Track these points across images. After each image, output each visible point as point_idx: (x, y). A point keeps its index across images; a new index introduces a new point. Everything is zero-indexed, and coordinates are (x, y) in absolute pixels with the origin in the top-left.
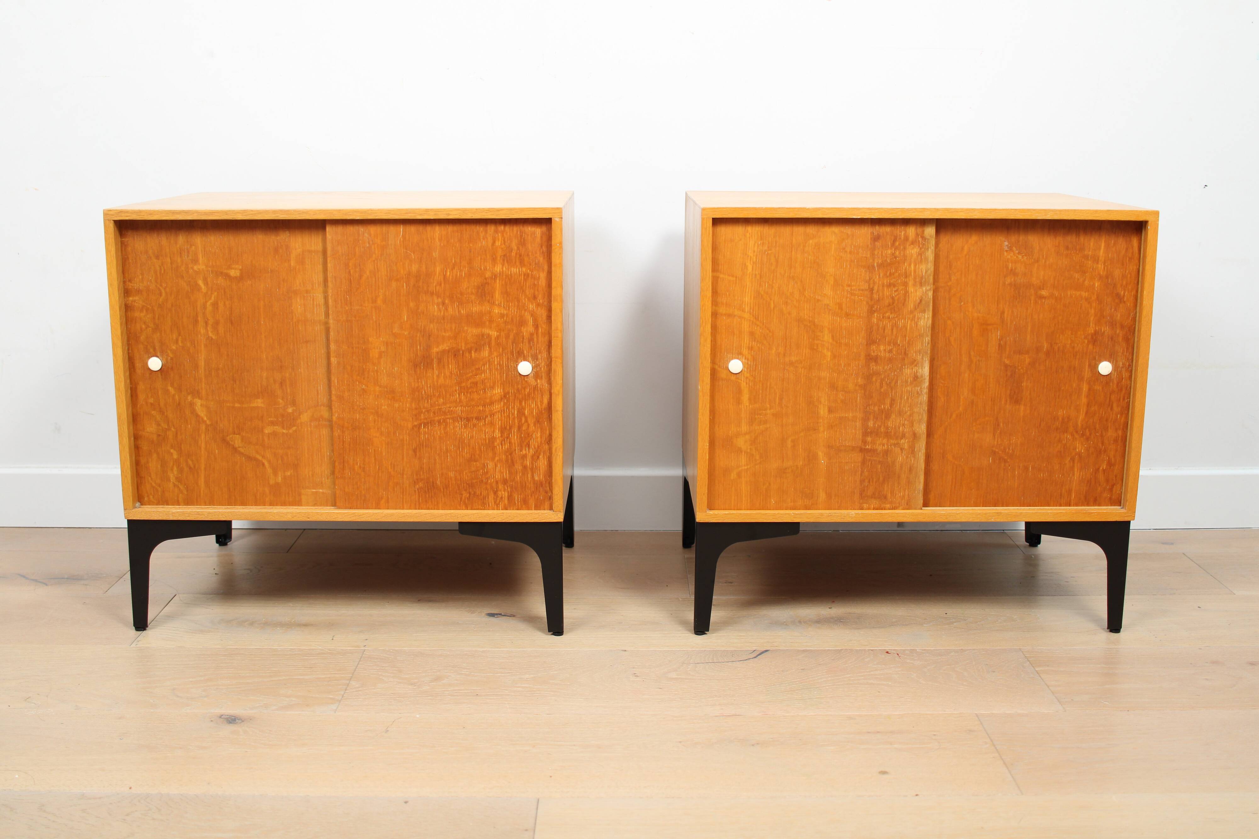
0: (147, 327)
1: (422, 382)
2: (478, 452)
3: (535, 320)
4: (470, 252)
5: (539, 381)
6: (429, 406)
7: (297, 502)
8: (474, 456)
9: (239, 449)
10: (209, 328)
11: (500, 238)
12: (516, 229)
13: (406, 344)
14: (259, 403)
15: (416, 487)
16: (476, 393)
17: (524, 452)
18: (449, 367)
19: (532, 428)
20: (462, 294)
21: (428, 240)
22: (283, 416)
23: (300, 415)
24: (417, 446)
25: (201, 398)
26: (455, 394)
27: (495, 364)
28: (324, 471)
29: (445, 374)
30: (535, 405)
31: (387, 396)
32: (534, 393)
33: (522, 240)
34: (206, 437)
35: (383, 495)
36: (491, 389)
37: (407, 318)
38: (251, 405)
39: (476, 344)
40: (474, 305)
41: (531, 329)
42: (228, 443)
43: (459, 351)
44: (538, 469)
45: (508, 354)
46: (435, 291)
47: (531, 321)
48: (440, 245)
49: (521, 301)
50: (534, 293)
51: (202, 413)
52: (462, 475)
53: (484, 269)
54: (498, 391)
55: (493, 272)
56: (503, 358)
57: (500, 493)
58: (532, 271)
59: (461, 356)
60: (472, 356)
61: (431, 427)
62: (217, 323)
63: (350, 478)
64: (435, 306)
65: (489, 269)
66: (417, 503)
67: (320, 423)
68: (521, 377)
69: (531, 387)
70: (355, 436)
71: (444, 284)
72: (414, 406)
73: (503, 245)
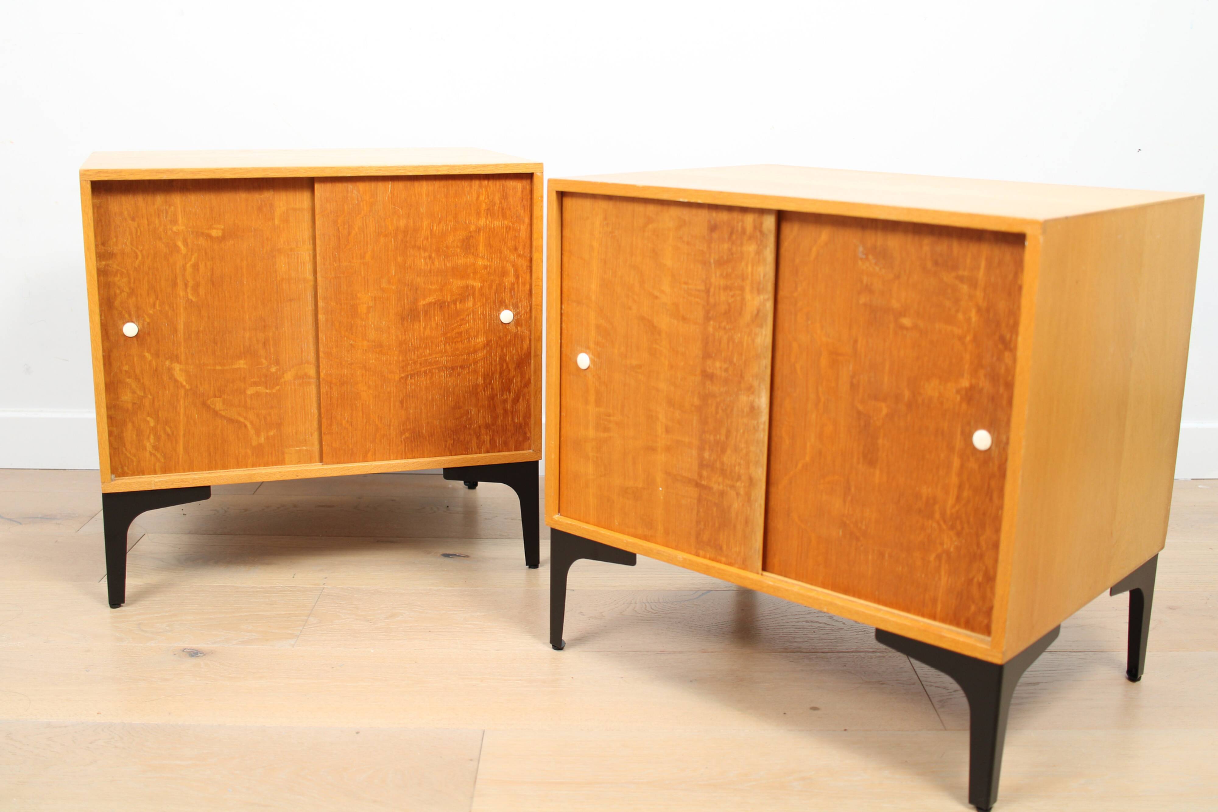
0: (123, 291)
1: (409, 334)
2: (462, 400)
3: (516, 271)
4: (456, 206)
5: (519, 328)
6: (416, 357)
7: (280, 462)
8: (459, 403)
9: (220, 412)
10: (189, 290)
11: (484, 192)
12: (499, 184)
13: (394, 298)
14: (242, 364)
15: (402, 437)
16: (460, 342)
17: (505, 397)
18: (435, 319)
19: (513, 373)
20: (447, 247)
21: (415, 196)
22: (266, 376)
23: (283, 374)
24: (403, 398)
25: (180, 363)
26: (441, 345)
27: (478, 314)
28: (309, 429)
29: (431, 325)
30: (516, 351)
31: (375, 350)
32: (515, 340)
33: (505, 194)
34: (185, 402)
35: (370, 447)
36: (475, 338)
37: (395, 273)
38: (233, 367)
39: (461, 295)
40: (459, 258)
41: (512, 279)
42: (209, 407)
43: (444, 302)
44: (518, 411)
45: (491, 304)
46: (422, 246)
47: (512, 271)
48: (427, 200)
49: (503, 253)
50: (515, 245)
51: (181, 378)
52: (446, 422)
53: (469, 223)
54: (481, 340)
55: (477, 225)
56: (486, 308)
57: (482, 437)
58: (513, 224)
59: (447, 308)
60: (457, 307)
61: (417, 378)
62: (197, 285)
63: (337, 433)
64: (423, 260)
65: (473, 223)
66: (403, 453)
67: (304, 381)
68: (502, 325)
69: (512, 335)
70: (343, 391)
71: (431, 238)
72: (401, 358)
73: (487, 200)
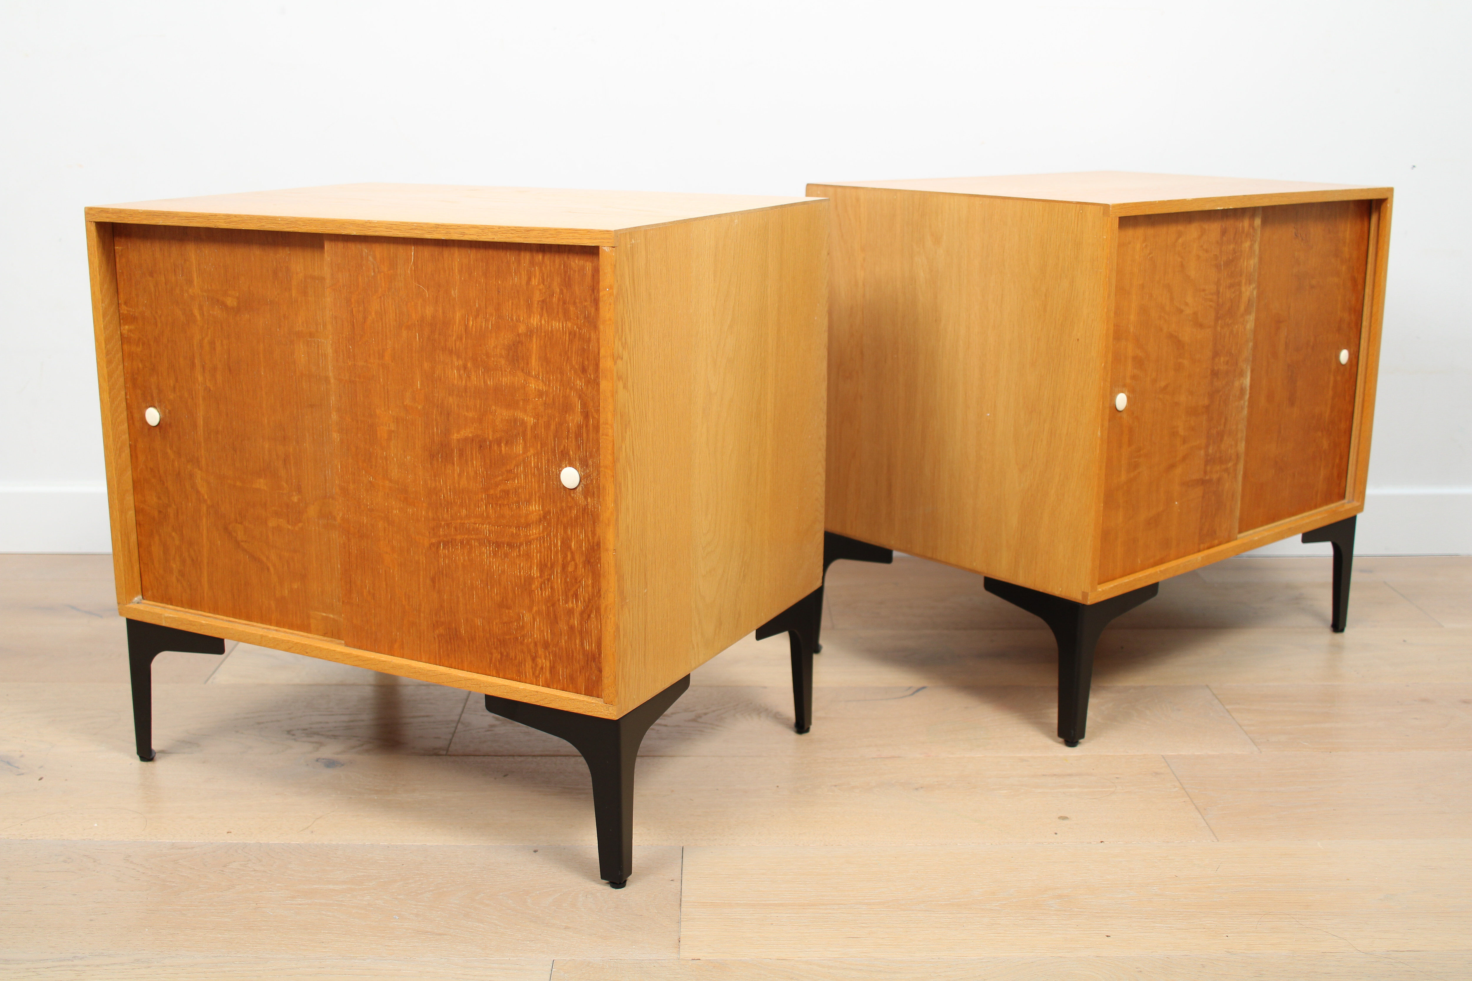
0: (144, 365)
1: (440, 481)
2: (511, 596)
3: (585, 406)
4: (498, 293)
5: (589, 500)
6: (449, 518)
7: (306, 628)
8: (507, 600)
9: (242, 544)
10: (207, 376)
11: (537, 273)
12: (556, 261)
13: (420, 423)
14: (262, 484)
15: (435, 632)
16: (507, 506)
17: (571, 605)
18: (473, 464)
19: (581, 571)
20: (488, 355)
21: (445, 271)
22: (288, 507)
23: (306, 508)
24: (435, 575)
25: (201, 469)
26: (481, 505)
27: (531, 466)
28: (335, 590)
29: (468, 473)
30: (586, 536)
31: (398, 496)
32: (583, 518)
33: (567, 279)
34: (207, 522)
35: (397, 637)
36: (526, 505)
37: (421, 385)
38: (253, 487)
39: (507, 433)
40: (504, 375)
41: (579, 418)
42: (230, 535)
43: (485, 441)
44: (590, 633)
45: (548, 453)
46: (454, 348)
47: (578, 405)
48: (461, 279)
49: (565, 374)
51: (203, 490)
52: (491, 625)
53: (517, 321)
54: (535, 508)
55: (528, 325)
56: (542, 459)
57: (539, 660)
58: (582, 331)
59: (488, 449)
60: (501, 450)
61: (452, 550)
62: (215, 369)
63: (358, 606)
64: (456, 372)
65: (523, 320)
66: (437, 656)
68: (565, 490)
69: (580, 508)
70: (363, 548)
71: (466, 338)
72: (431, 515)
73: (542, 285)
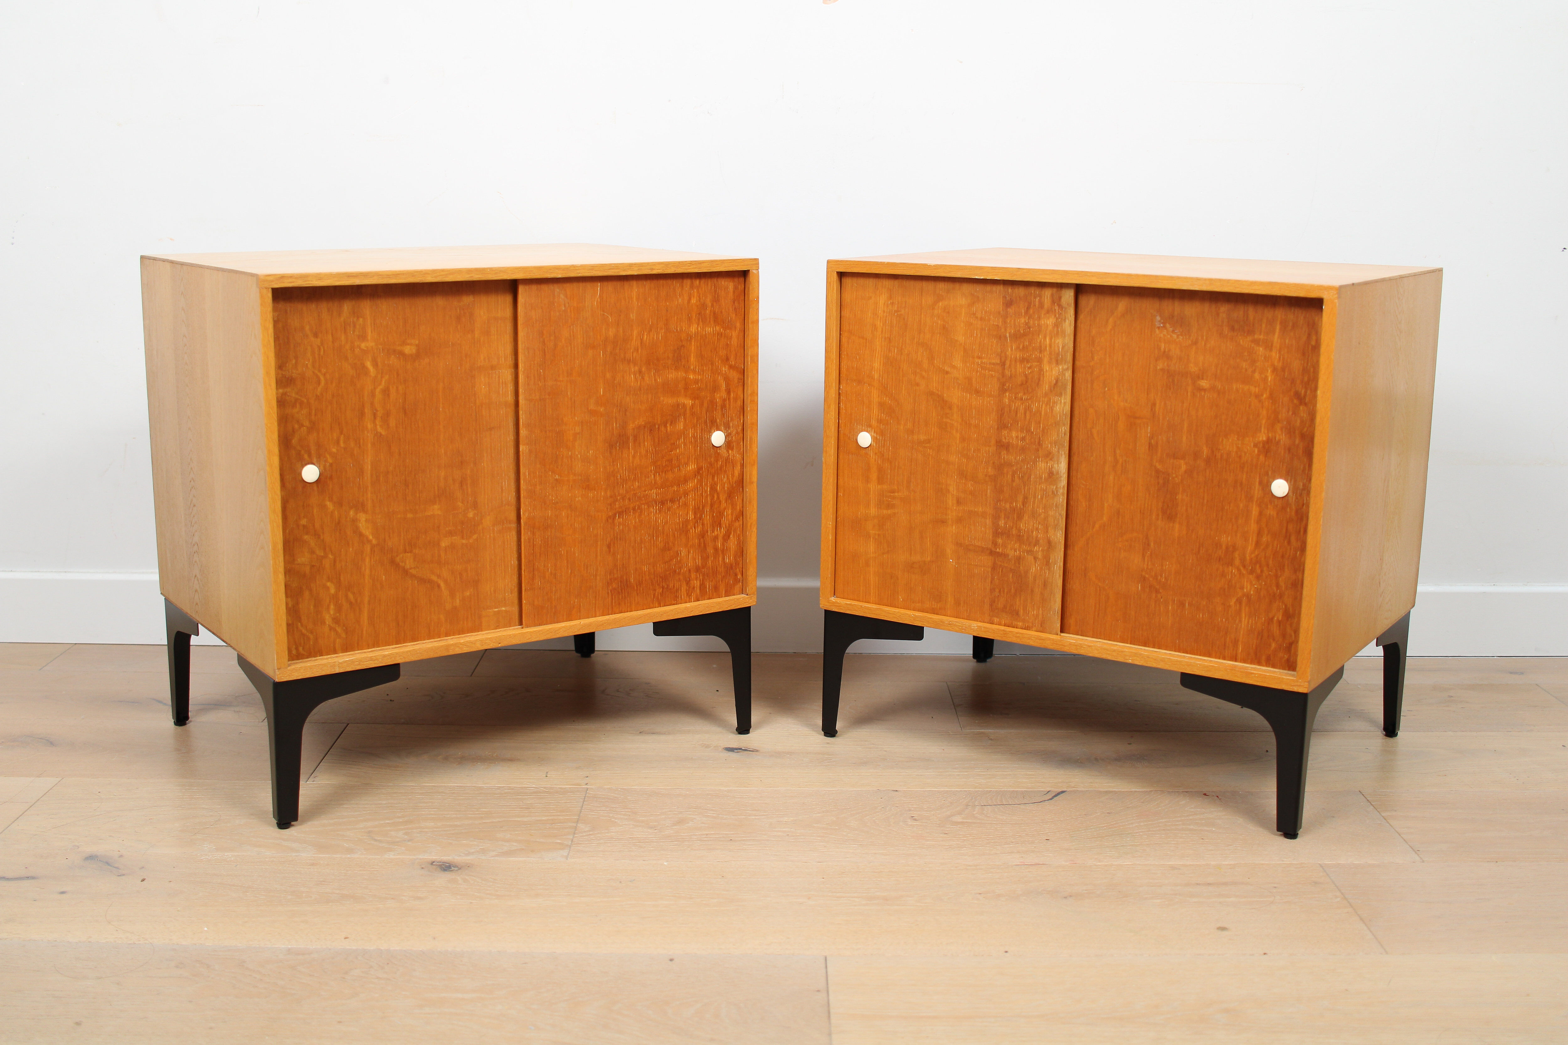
0: (302, 426)
1: (618, 465)
2: (671, 539)
3: (727, 385)
4: (667, 311)
5: (730, 452)
6: (625, 493)
7: (477, 628)
8: (668, 544)
9: (411, 571)
10: (378, 422)
11: (696, 294)
12: (710, 285)
13: (602, 422)
14: (436, 510)
15: (609, 588)
16: (671, 471)
17: (716, 533)
18: (644, 445)
19: (724, 505)
20: (658, 360)
21: (625, 300)
22: (462, 524)
23: (482, 520)
24: (611, 542)
25: (366, 513)
26: (650, 475)
27: (689, 437)
28: (508, 585)
29: (640, 453)
30: (727, 479)
31: (581, 486)
32: (726, 467)
33: (716, 296)
34: (371, 561)
35: (575, 603)
36: (685, 466)
37: (603, 391)
38: (426, 514)
39: (672, 416)
40: (670, 373)
41: (724, 394)
42: (398, 566)
43: (654, 425)
44: (730, 551)
45: (702, 424)
46: (632, 358)
47: (723, 386)
48: (638, 305)
49: (714, 365)
50: (727, 355)
51: (367, 530)
52: (655, 567)
53: (680, 331)
54: (692, 467)
55: (688, 333)
56: (697, 429)
57: (692, 583)
58: (725, 331)
59: (657, 431)
60: (667, 430)
61: (626, 516)
62: (387, 414)
63: (538, 589)
64: (632, 376)
65: (685, 330)
67: (504, 526)
68: (714, 449)
69: (723, 461)
70: (547, 537)
71: (641, 349)
72: (609, 494)
73: (699, 303)
